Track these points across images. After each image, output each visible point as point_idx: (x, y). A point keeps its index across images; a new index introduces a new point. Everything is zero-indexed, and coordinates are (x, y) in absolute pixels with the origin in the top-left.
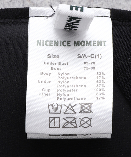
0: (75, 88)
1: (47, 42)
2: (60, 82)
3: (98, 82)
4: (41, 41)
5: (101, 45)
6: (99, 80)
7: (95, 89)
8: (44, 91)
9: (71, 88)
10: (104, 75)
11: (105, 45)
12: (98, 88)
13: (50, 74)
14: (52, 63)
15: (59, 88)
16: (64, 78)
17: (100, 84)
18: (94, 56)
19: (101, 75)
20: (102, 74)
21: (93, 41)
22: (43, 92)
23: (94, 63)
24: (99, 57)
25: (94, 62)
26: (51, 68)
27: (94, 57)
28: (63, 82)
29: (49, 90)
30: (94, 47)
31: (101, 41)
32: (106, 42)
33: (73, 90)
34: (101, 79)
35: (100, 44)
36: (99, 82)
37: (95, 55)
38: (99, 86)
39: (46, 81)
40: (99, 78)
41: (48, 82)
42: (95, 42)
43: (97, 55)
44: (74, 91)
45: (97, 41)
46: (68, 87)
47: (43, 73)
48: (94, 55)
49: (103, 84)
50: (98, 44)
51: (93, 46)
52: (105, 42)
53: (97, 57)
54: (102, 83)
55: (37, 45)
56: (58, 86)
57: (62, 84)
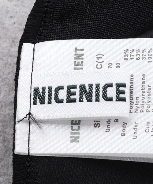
0: (146, 88)
1: (74, 128)
2: (137, 109)
3: (139, 59)
4: (71, 137)
5: (82, 55)
6: (135, 57)
7: (149, 62)
8: (148, 130)
9: (146, 94)
10: (128, 50)
11: (82, 50)
12: (147, 58)
13: (125, 123)
14: (108, 122)
15: (144, 110)
16: (131, 105)
17: (141, 55)
18: (99, 64)
19: (129, 54)
20: (127, 53)
21: (75, 65)
22: (150, 131)
23: (111, 64)
24: (102, 58)
25: (109, 64)
26: (116, 122)
27: (101, 65)
28: (137, 106)
29: (148, 123)
30: (84, 64)
31: (75, 55)
32: (77, 48)
33: (149, 91)
34: (134, 54)
35: (80, 56)
36: (138, 57)
37: (97, 63)
38: (144, 56)
39: (134, 128)
40: (132, 57)
41: (136, 126)
42: (77, 63)
43: (98, 61)
44: (149, 89)
45: (76, 60)
46: (144, 98)
47: (123, 132)
48: (97, 65)
49: (141, 51)
50: (80, 59)
51: (82, 65)
52: (76, 50)
53: (100, 60)
54: (140, 53)
55: (78, 141)
56: (142, 111)
57: (140, 106)
